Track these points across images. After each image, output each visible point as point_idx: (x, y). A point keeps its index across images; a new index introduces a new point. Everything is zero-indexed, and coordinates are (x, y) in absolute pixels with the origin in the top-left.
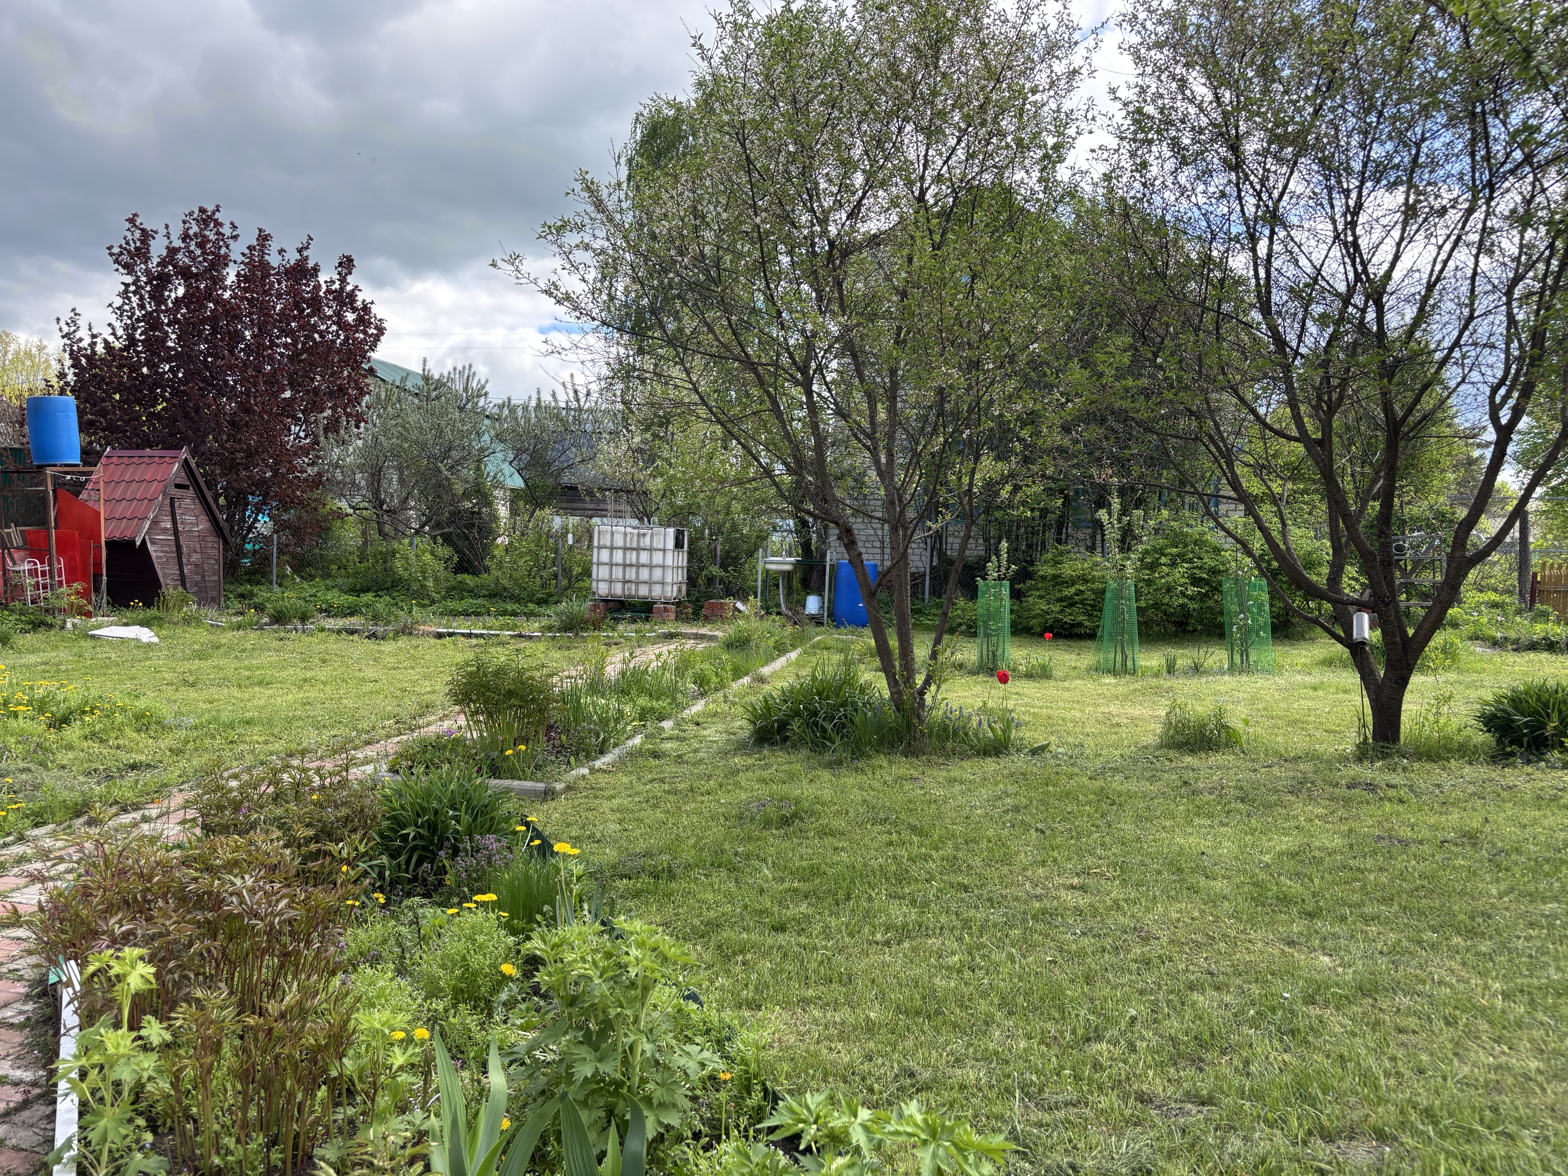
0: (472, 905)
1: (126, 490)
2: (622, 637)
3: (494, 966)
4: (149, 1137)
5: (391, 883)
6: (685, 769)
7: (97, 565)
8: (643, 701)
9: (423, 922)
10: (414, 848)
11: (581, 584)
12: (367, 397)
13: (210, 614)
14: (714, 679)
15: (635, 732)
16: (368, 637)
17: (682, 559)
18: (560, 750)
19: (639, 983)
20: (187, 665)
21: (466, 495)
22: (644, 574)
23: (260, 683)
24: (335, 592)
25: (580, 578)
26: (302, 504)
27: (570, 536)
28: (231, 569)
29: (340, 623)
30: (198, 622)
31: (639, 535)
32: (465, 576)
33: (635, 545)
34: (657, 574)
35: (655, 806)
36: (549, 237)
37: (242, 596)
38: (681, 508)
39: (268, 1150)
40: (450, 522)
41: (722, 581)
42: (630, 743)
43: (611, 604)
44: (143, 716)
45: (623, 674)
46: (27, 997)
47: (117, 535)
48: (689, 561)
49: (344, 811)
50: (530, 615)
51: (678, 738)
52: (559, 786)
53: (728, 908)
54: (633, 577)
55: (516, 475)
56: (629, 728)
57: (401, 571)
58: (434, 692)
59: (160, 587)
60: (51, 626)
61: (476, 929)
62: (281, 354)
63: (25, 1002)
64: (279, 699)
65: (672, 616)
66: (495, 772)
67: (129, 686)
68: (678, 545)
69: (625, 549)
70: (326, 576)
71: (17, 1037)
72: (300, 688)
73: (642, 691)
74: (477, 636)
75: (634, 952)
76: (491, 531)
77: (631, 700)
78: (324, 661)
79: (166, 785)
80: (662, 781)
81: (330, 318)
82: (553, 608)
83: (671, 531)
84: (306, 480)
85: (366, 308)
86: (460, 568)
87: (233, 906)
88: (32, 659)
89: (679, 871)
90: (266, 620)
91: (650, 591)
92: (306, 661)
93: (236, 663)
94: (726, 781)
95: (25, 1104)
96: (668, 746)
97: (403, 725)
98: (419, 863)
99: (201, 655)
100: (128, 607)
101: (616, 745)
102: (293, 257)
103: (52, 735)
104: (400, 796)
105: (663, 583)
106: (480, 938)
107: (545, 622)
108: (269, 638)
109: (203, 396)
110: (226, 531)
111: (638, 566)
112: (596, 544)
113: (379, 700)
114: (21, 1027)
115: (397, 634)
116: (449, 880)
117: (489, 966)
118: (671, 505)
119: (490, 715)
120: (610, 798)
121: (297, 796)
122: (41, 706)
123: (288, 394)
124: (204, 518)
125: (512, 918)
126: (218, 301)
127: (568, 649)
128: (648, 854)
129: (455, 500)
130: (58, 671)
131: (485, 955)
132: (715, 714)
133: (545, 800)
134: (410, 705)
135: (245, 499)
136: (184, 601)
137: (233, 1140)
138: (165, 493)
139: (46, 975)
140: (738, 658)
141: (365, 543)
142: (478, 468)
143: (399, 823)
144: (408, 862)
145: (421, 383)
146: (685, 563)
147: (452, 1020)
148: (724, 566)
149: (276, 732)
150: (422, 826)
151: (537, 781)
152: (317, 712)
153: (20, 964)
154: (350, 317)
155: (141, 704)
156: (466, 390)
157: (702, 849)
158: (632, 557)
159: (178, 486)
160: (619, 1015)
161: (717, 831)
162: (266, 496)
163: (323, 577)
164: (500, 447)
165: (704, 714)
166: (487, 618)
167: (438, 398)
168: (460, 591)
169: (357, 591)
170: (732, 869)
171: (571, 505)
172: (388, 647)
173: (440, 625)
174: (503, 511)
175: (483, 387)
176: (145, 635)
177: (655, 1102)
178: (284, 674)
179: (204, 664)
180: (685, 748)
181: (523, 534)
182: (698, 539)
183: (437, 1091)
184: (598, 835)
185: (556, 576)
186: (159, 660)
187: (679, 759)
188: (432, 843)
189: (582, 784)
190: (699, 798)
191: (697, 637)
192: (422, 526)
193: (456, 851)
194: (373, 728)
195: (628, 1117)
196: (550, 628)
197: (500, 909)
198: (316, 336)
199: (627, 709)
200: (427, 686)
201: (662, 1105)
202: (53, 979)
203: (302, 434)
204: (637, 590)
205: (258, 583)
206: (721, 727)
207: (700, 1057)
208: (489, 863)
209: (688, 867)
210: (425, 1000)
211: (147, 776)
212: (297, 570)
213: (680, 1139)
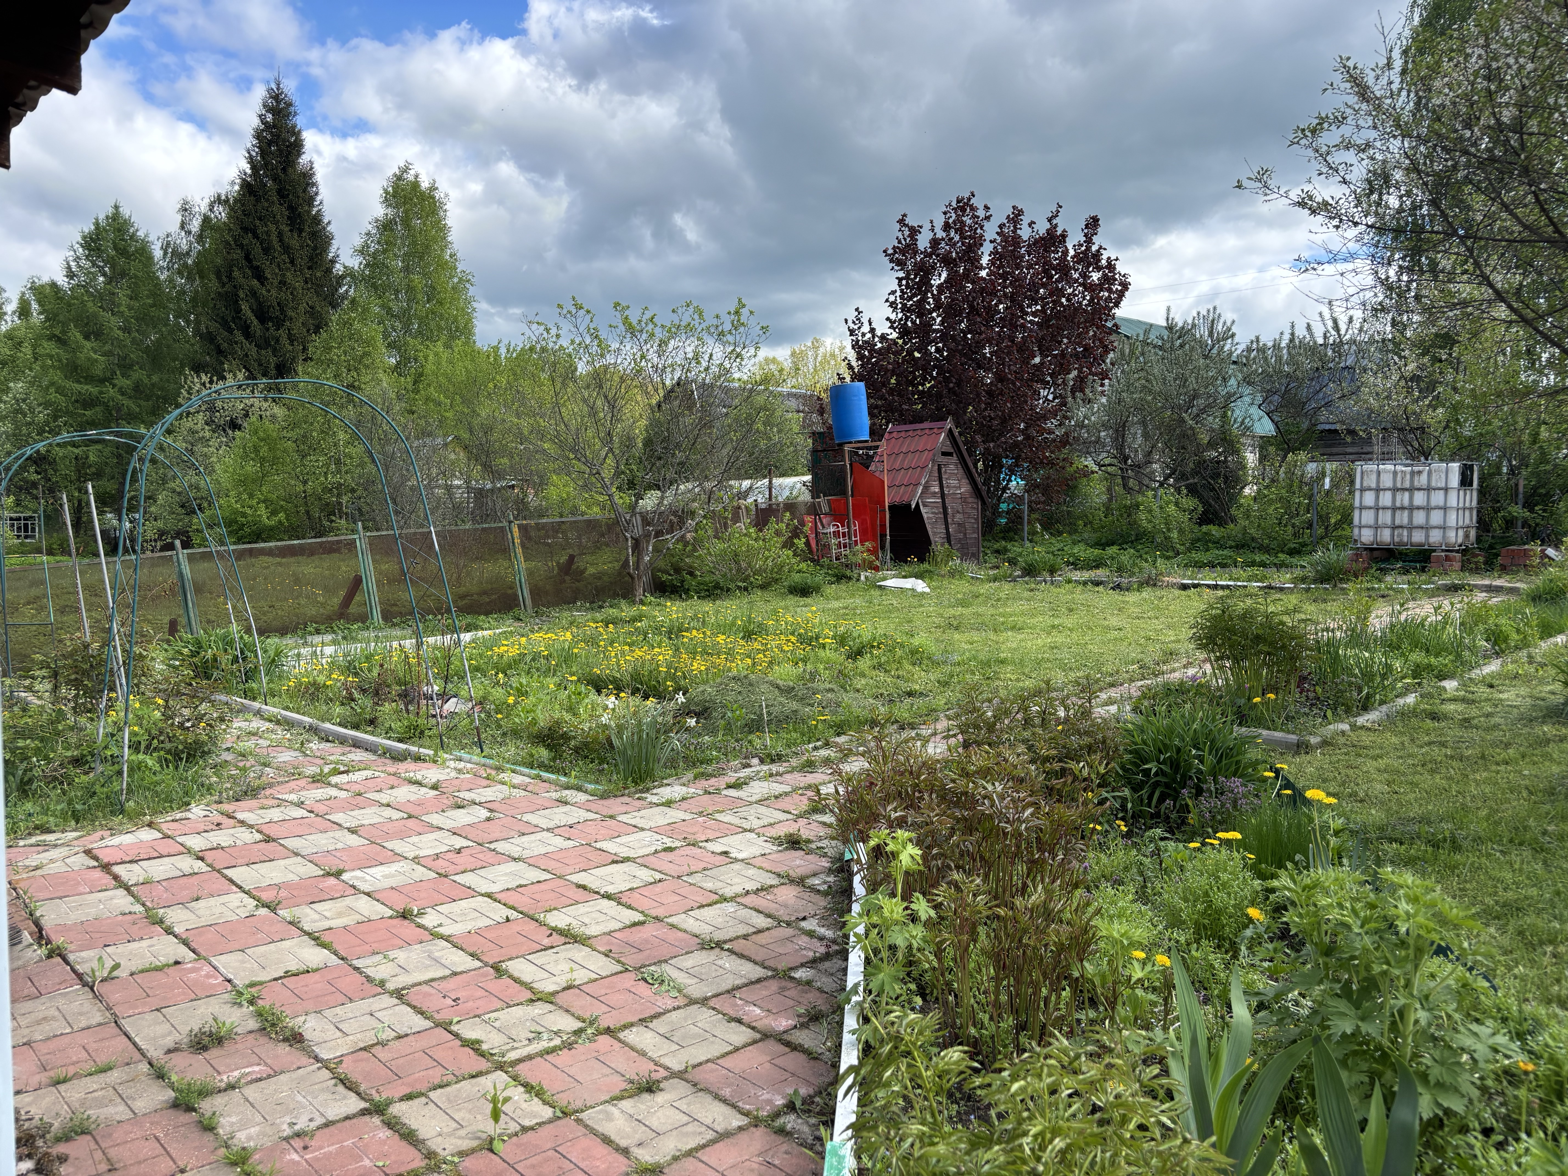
0: (1216, 842)
1: (903, 460)
2: (1391, 589)
3: (1239, 907)
4: (918, 1001)
5: (1133, 817)
6: (1474, 734)
7: (883, 526)
8: (1417, 657)
9: (1164, 856)
10: (1157, 784)
11: (1340, 532)
12: (1111, 355)
13: (971, 568)
14: (1515, 636)
15: (1407, 690)
16: (1113, 589)
17: (1471, 498)
18: (1315, 702)
19: (1411, 942)
20: (952, 612)
21: (1212, 445)
22: (1419, 518)
23: (1013, 628)
24: (1082, 546)
25: (1339, 525)
26: (1052, 464)
27: (1327, 480)
28: (988, 528)
29: (1086, 575)
30: (961, 574)
31: (1413, 473)
32: (1211, 527)
33: (1407, 484)
34: (1436, 518)
35: (1432, 772)
36: (1303, 142)
37: (997, 551)
38: (1470, 439)
39: (1018, 1033)
40: (1195, 473)
41: (1525, 524)
42: (1401, 701)
43: (1376, 554)
44: (917, 652)
45: (1392, 626)
46: (830, 871)
47: (897, 500)
48: (1479, 502)
49: (1087, 740)
50: (1279, 566)
51: (1463, 700)
52: (1314, 740)
53: (1533, 891)
54: (1405, 521)
55: (1266, 421)
56: (1399, 685)
57: (1144, 523)
58: (1178, 641)
59: (929, 543)
60: (850, 578)
61: (1219, 867)
62: (1031, 322)
63: (828, 875)
64: (1030, 643)
65: (1457, 565)
66: (1242, 719)
67: (907, 627)
68: (1466, 481)
69: (1395, 490)
70: (1073, 531)
71: (823, 902)
72: (1049, 633)
73: (1416, 644)
74: (1223, 587)
75: (1404, 906)
76: (1237, 480)
77: (1403, 655)
78: (1071, 610)
79: (935, 710)
80: (1443, 744)
81: (1076, 281)
82: (1307, 558)
83: (1455, 466)
84: (1054, 440)
85: (1111, 266)
86: (1204, 520)
87: (985, 808)
88: (836, 604)
89: (1465, 844)
90: (1018, 573)
91: (1427, 536)
92: (1055, 611)
93: (992, 611)
94: (1530, 751)
95: (827, 957)
96: (1451, 707)
97: (1145, 670)
98: (1161, 800)
99: (963, 603)
100: (906, 562)
101: (1382, 703)
102: (1042, 228)
103: (849, 664)
104: (1142, 731)
105: (1444, 528)
106: (1224, 877)
107: (1298, 572)
108: (1020, 589)
109: (965, 370)
110: (984, 494)
111: (1412, 508)
112: (1358, 485)
113: (1123, 647)
114: (825, 894)
115: (1141, 585)
116: (1192, 818)
117: (1234, 906)
118: (1456, 436)
119: (1236, 660)
120: (1375, 758)
121: (1044, 723)
122: (842, 640)
123: (1037, 360)
124: (965, 481)
125: (1259, 861)
126: (977, 280)
127: (1325, 601)
128: (1425, 820)
129: (1200, 449)
130: (855, 614)
131: (1229, 894)
132: (1516, 676)
133: (1297, 753)
134: (1154, 652)
135: (1000, 462)
136: (949, 557)
137: (987, 1016)
138: (933, 461)
139: (843, 854)
140: (1549, 613)
141: (1110, 500)
142: (1224, 415)
143: (1140, 757)
144: (1150, 798)
145: (1165, 334)
146: (1474, 503)
147: (1194, 953)
148: (1529, 505)
149: (1026, 671)
150: (1164, 762)
151: (1289, 732)
152: (1064, 655)
153: (825, 843)
154: (1095, 276)
155: (916, 641)
156: (1211, 334)
157: (1497, 823)
158: (1404, 499)
159: (944, 454)
160: (1384, 973)
161: (1516, 806)
162: (1017, 458)
163: (1070, 534)
164: (1247, 390)
165: (1499, 675)
166: (1234, 570)
167: (1182, 346)
168: (1204, 542)
169: (1102, 545)
170: (1538, 849)
171: (1328, 450)
172: (1132, 597)
173: (1184, 576)
174: (1251, 458)
175: (1229, 329)
176: (920, 586)
177: (1432, 1080)
178: (1034, 621)
179: (965, 611)
180: (1474, 712)
181: (1273, 481)
182: (1492, 475)
183: (1177, 1019)
184: (1362, 794)
185: (1310, 526)
186: (930, 608)
187: (1466, 723)
188: (1174, 780)
189: (1342, 740)
190: (1494, 768)
191: (1489, 589)
192: (1166, 479)
193: (1199, 792)
194: (1117, 672)
195: (1396, 1088)
196: (1303, 580)
197: (1245, 849)
198: (1063, 300)
199: (1397, 665)
200: (1171, 636)
201: (1440, 1085)
202: (847, 856)
203: (1050, 397)
204: (1410, 536)
205: (1011, 540)
206: (1524, 690)
207: (1491, 1041)
208: (1235, 806)
209: (1478, 840)
210: (1166, 928)
211: (919, 702)
212: (1045, 527)
213: (1464, 1129)
